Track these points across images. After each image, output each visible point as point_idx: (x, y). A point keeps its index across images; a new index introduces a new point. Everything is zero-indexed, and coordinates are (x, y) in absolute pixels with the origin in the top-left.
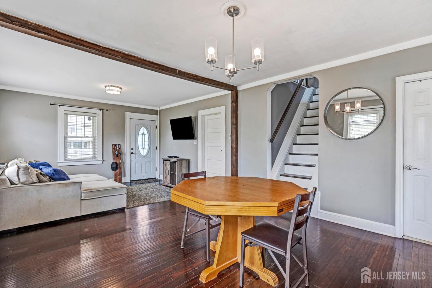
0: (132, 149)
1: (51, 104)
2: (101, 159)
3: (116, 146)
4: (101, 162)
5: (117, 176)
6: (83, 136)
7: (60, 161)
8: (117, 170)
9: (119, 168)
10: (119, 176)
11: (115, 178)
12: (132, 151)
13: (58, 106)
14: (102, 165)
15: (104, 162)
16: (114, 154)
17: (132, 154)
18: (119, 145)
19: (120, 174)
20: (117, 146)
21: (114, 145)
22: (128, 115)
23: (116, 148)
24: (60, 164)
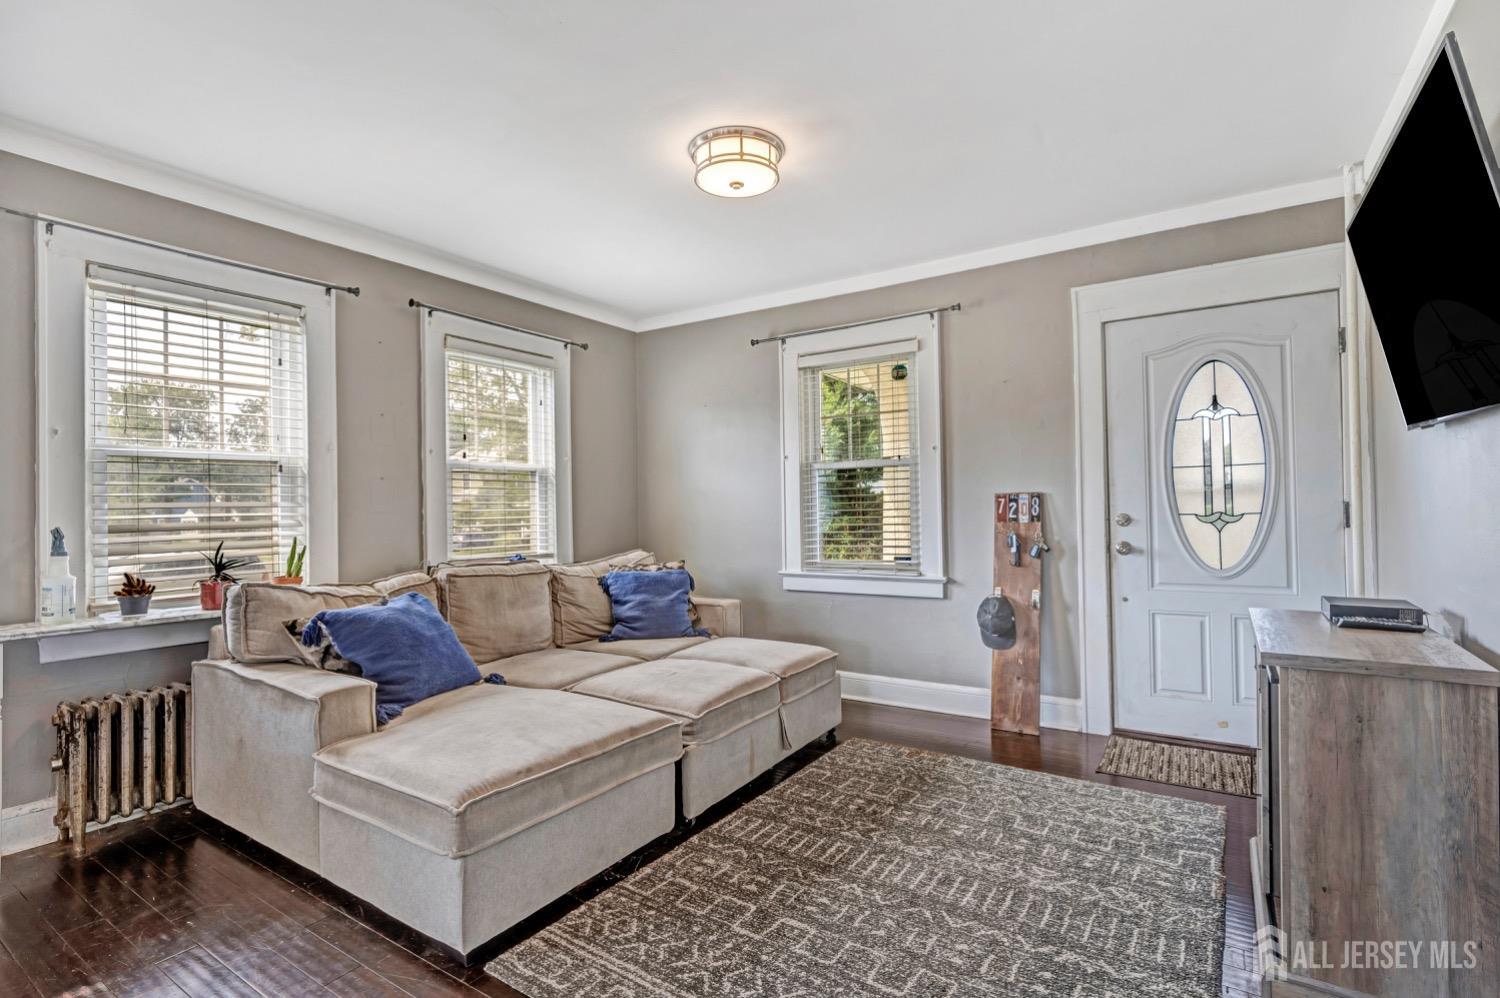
0: (1127, 521)
1: (753, 343)
2: (940, 576)
3: (1016, 501)
4: (937, 591)
5: (1011, 684)
7: (788, 569)
8: (1013, 645)
9: (1026, 634)
10: (1020, 684)
12: (1121, 535)
13: (779, 343)
14: (946, 603)
15: (954, 590)
16: (1004, 551)
17: (1119, 552)
18: (1032, 496)
19: (1031, 672)
20: (1021, 502)
21: (1004, 497)
22: (1091, 302)
23: (1016, 512)
24: (788, 584)
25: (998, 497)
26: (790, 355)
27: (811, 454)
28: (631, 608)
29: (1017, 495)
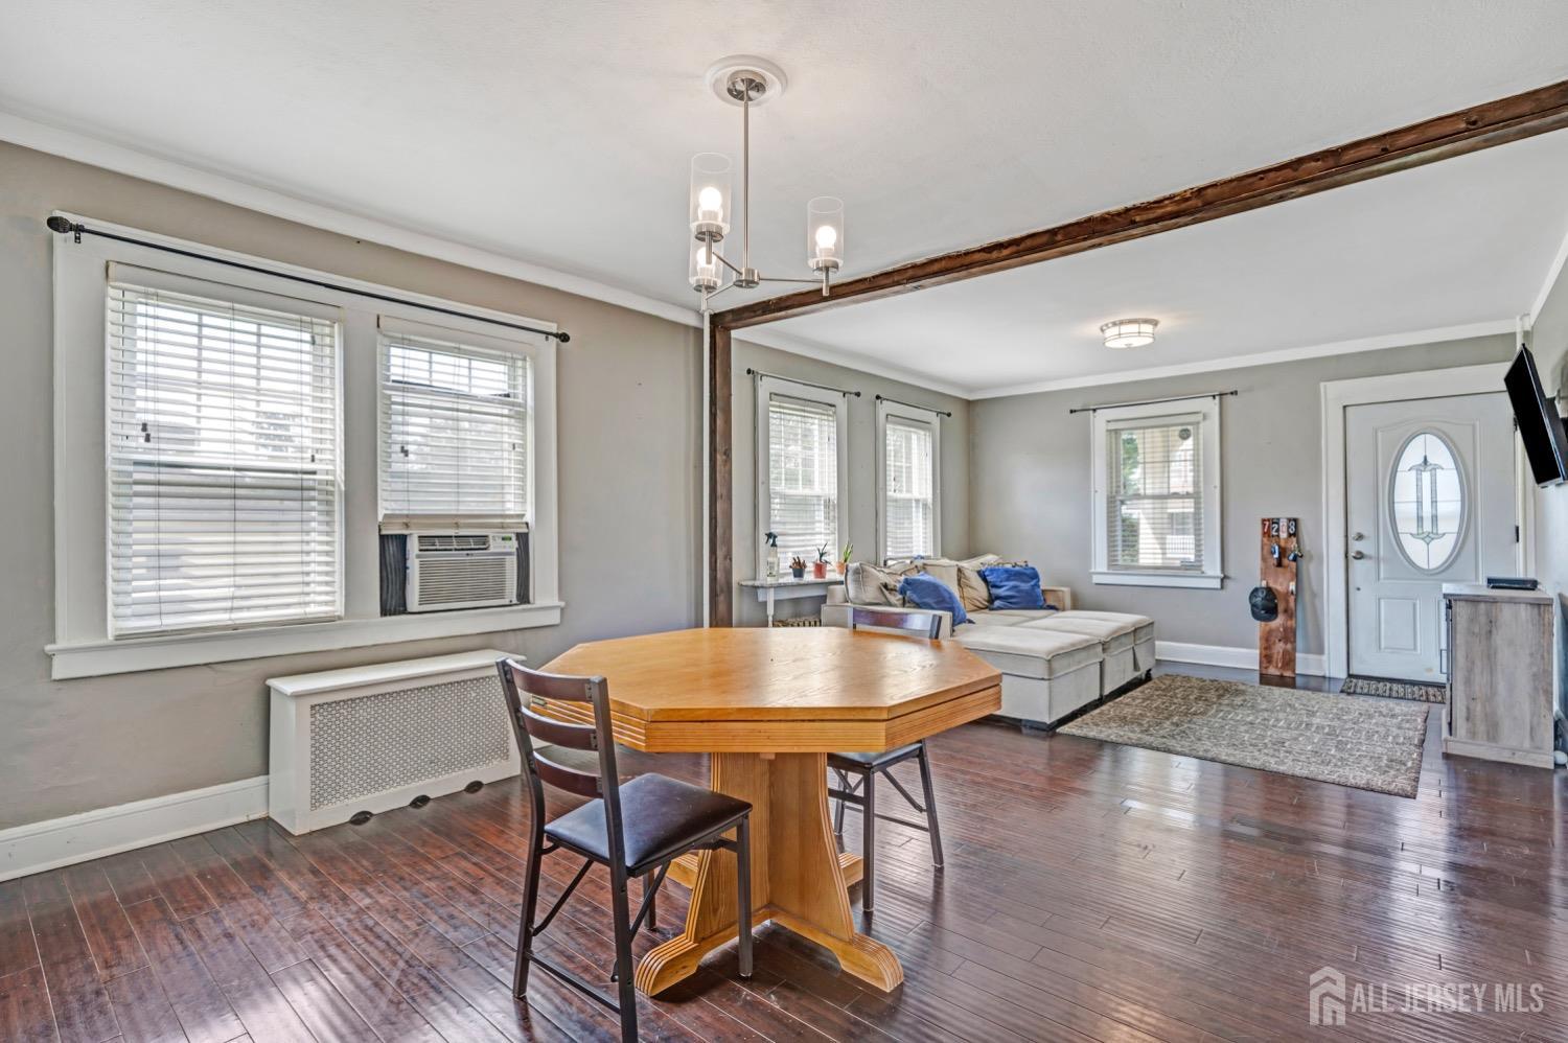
0: (1360, 537)
1: (1072, 412)
2: (1218, 573)
3: (1277, 523)
4: (1216, 584)
5: (1274, 643)
6: (1165, 492)
7: (1097, 569)
8: (1275, 618)
9: (1286, 611)
10: (1281, 644)
11: (1266, 648)
12: (1356, 546)
13: (1091, 412)
14: (1223, 592)
15: (1227, 582)
16: (1268, 556)
17: (1355, 558)
18: (1289, 520)
19: (1289, 635)
20: (1281, 524)
21: (1269, 520)
22: (1334, 393)
23: (1278, 530)
24: (1096, 579)
25: (1264, 520)
26: (1100, 422)
27: (1114, 489)
28: (1008, 590)
29: (1278, 519)
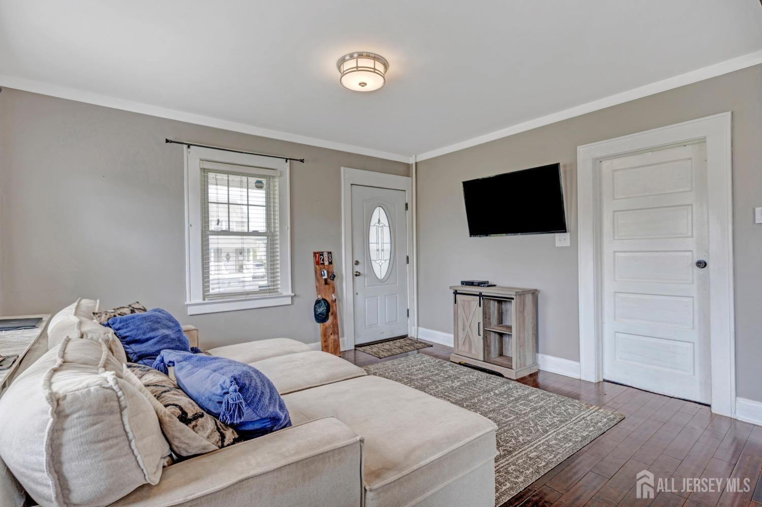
0: (357, 263)
1: (167, 141)
2: (290, 293)
3: (323, 255)
4: (288, 301)
5: (329, 337)
6: (246, 230)
7: (193, 302)
8: (327, 320)
9: (333, 314)
10: (332, 337)
11: (325, 342)
13: (185, 147)
14: (292, 306)
15: (296, 299)
16: (319, 278)
17: (356, 275)
18: (328, 253)
19: (335, 330)
20: (324, 256)
21: (318, 253)
22: (348, 175)
23: (323, 260)
24: (191, 310)
25: (315, 254)
29: (323, 252)
